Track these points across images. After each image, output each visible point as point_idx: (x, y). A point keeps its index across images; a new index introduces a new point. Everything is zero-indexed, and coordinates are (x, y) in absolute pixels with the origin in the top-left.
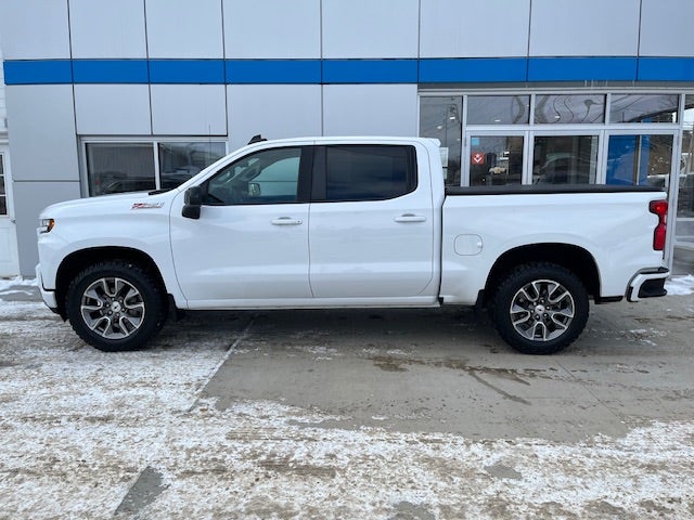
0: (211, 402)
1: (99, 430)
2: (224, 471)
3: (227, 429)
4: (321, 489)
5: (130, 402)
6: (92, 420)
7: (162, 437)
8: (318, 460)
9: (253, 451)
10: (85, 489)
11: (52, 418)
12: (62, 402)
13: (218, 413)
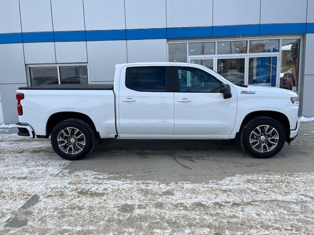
0: (67, 171)
1: (21, 182)
2: (63, 195)
3: (69, 181)
4: (97, 200)
5: (35, 172)
6: (19, 178)
7: (43, 184)
8: (100, 191)
9: (76, 188)
10: (10, 202)
11: (5, 178)
12: (10, 172)
13: (68, 175)
